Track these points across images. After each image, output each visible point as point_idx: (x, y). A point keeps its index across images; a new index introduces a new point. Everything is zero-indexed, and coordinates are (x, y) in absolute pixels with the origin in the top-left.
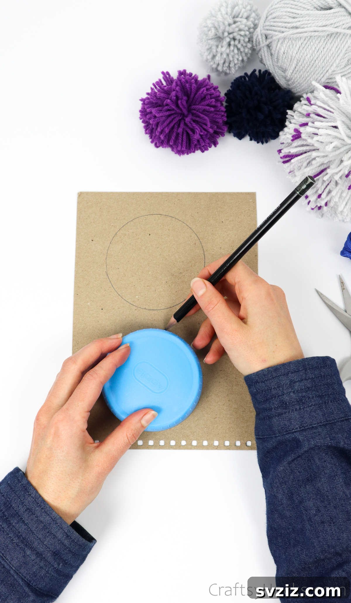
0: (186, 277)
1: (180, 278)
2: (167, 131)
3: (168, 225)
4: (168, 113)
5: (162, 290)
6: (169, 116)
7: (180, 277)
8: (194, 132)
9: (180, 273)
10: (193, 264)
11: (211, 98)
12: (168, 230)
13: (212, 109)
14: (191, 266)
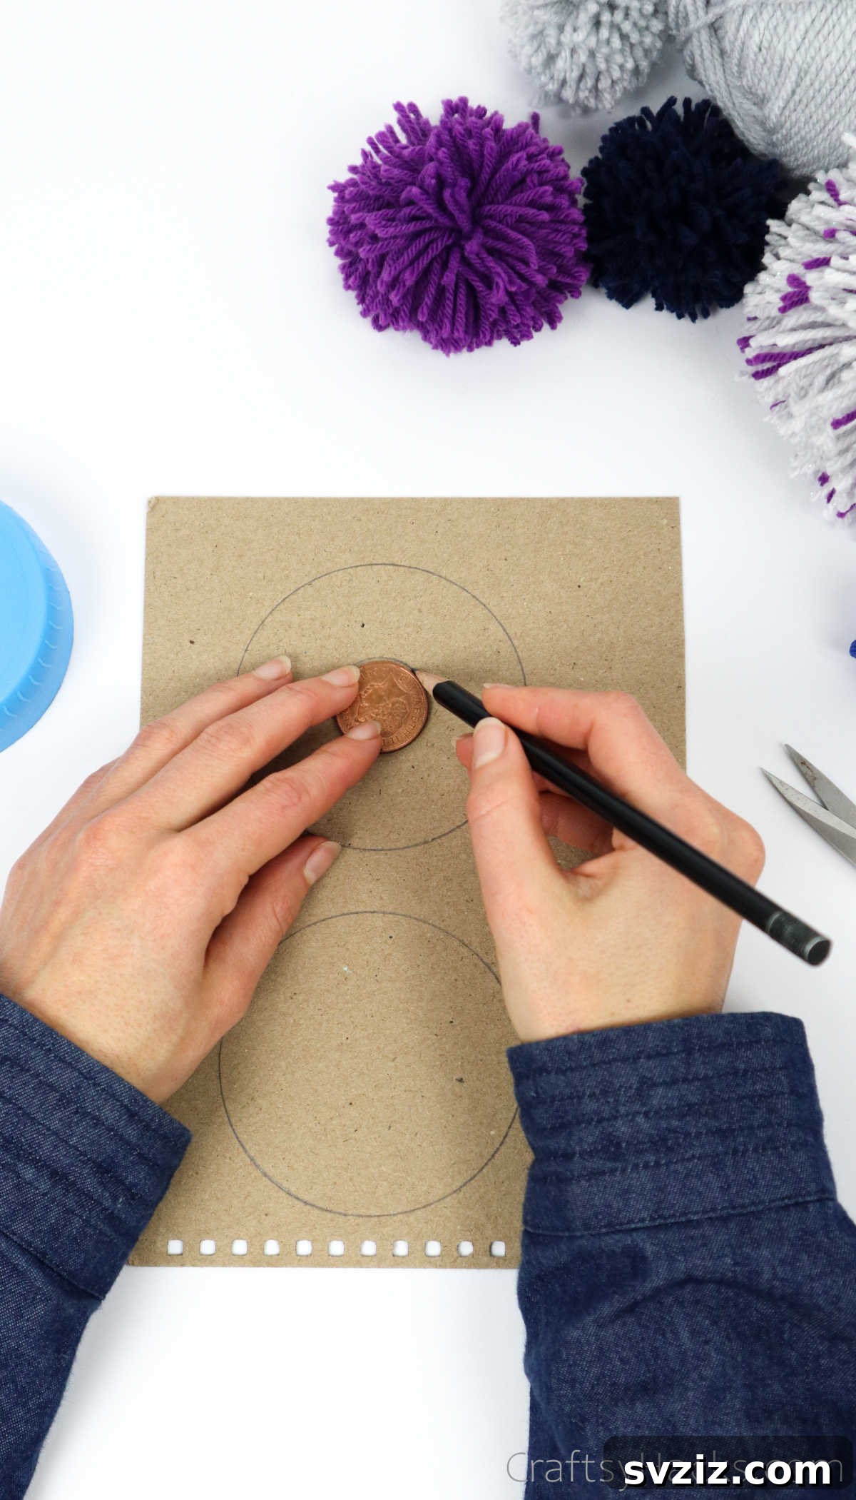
2: (409, 279)
4: (412, 227)
5: (400, 791)
6: (417, 235)
8: (489, 284)
11: (542, 184)
13: (545, 216)
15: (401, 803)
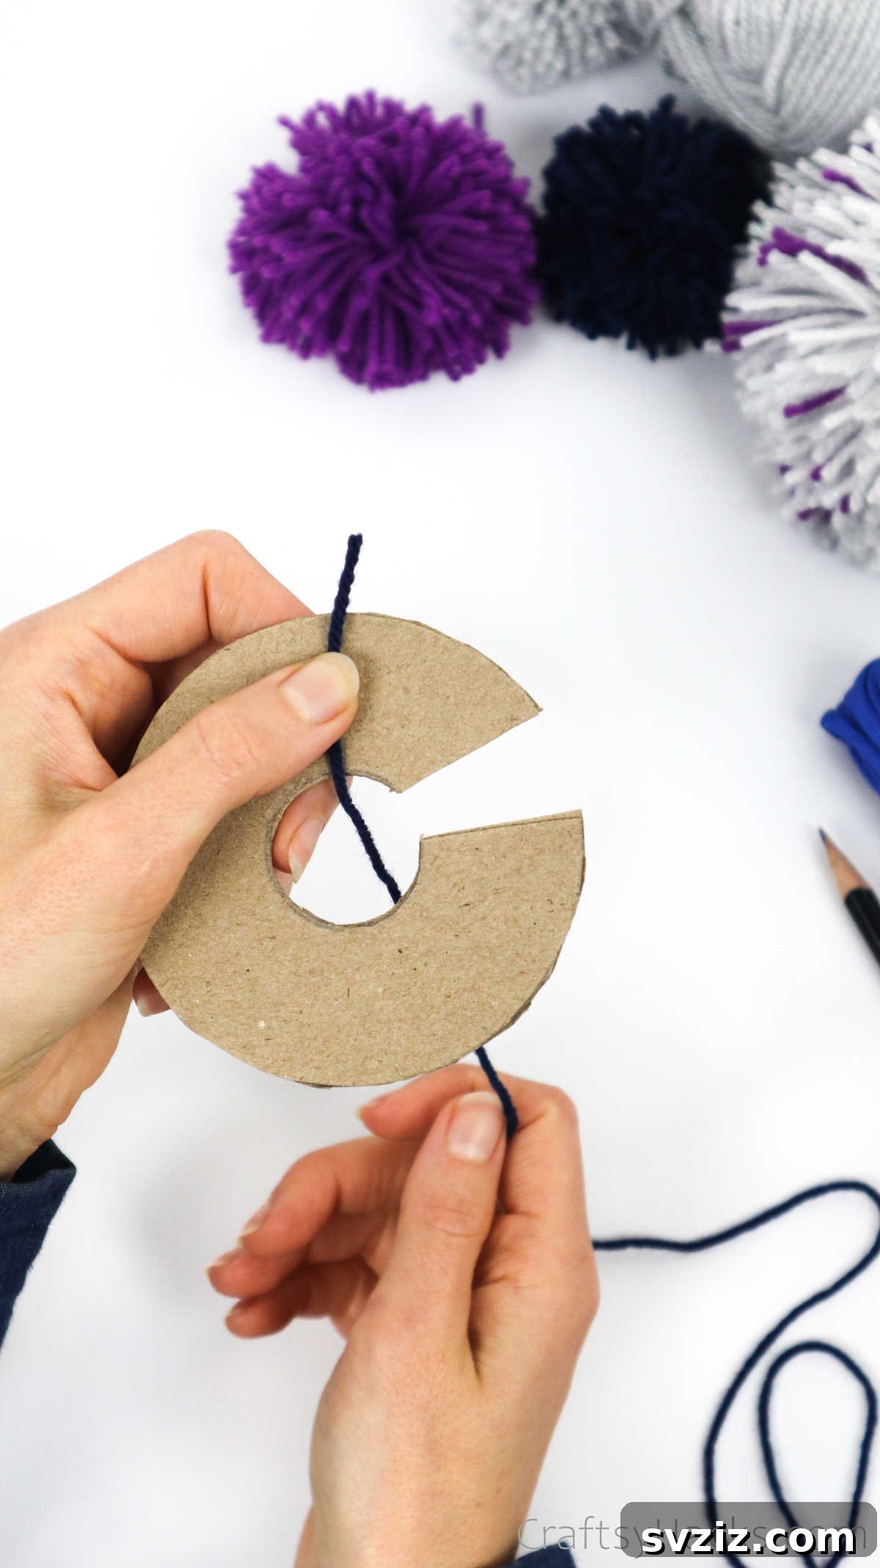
0: (494, 924)
1: (464, 929)
3: (399, 668)
5: (380, 990)
7: (462, 924)
8: (418, 305)
9: (463, 903)
10: (526, 862)
11: (478, 188)
12: (401, 692)
13: (482, 227)
14: (518, 870)
15: (382, 1009)
